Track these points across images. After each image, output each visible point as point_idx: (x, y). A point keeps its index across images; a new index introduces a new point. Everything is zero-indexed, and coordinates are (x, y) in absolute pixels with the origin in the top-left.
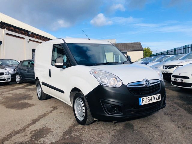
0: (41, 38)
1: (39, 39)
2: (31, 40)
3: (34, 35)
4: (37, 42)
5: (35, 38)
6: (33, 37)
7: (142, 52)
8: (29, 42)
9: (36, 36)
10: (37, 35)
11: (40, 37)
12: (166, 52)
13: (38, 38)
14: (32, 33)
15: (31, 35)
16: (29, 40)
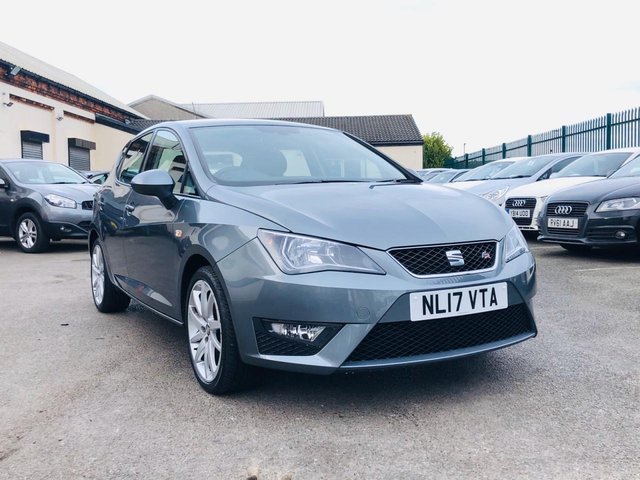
0: (53, 91)
1: (44, 95)
2: (18, 99)
3: (29, 80)
4: (38, 105)
5: (32, 91)
6: (23, 85)
7: (419, 149)
8: (10, 105)
9: (34, 83)
10: (39, 80)
11: (48, 89)
12: (501, 149)
13: (40, 92)
14: (23, 73)
15: (16, 78)
16: (11, 96)
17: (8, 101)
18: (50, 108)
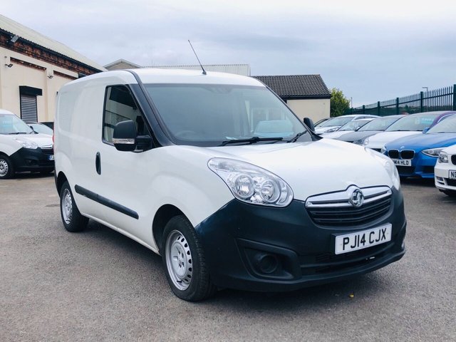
0: (45, 55)
1: (38, 58)
2: (17, 61)
3: (26, 47)
4: (33, 66)
5: (29, 55)
6: (21, 51)
7: (327, 102)
9: (30, 49)
10: (34, 46)
11: (42, 53)
12: (395, 103)
13: (35, 56)
14: (21, 40)
15: (15, 45)
16: (12, 59)
17: (9, 62)
18: (43, 69)
